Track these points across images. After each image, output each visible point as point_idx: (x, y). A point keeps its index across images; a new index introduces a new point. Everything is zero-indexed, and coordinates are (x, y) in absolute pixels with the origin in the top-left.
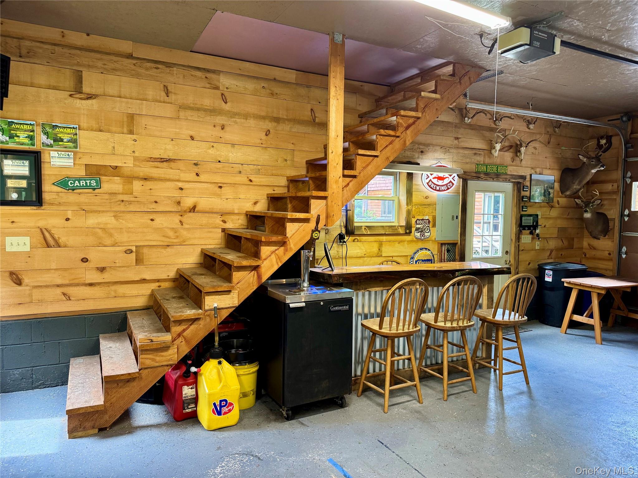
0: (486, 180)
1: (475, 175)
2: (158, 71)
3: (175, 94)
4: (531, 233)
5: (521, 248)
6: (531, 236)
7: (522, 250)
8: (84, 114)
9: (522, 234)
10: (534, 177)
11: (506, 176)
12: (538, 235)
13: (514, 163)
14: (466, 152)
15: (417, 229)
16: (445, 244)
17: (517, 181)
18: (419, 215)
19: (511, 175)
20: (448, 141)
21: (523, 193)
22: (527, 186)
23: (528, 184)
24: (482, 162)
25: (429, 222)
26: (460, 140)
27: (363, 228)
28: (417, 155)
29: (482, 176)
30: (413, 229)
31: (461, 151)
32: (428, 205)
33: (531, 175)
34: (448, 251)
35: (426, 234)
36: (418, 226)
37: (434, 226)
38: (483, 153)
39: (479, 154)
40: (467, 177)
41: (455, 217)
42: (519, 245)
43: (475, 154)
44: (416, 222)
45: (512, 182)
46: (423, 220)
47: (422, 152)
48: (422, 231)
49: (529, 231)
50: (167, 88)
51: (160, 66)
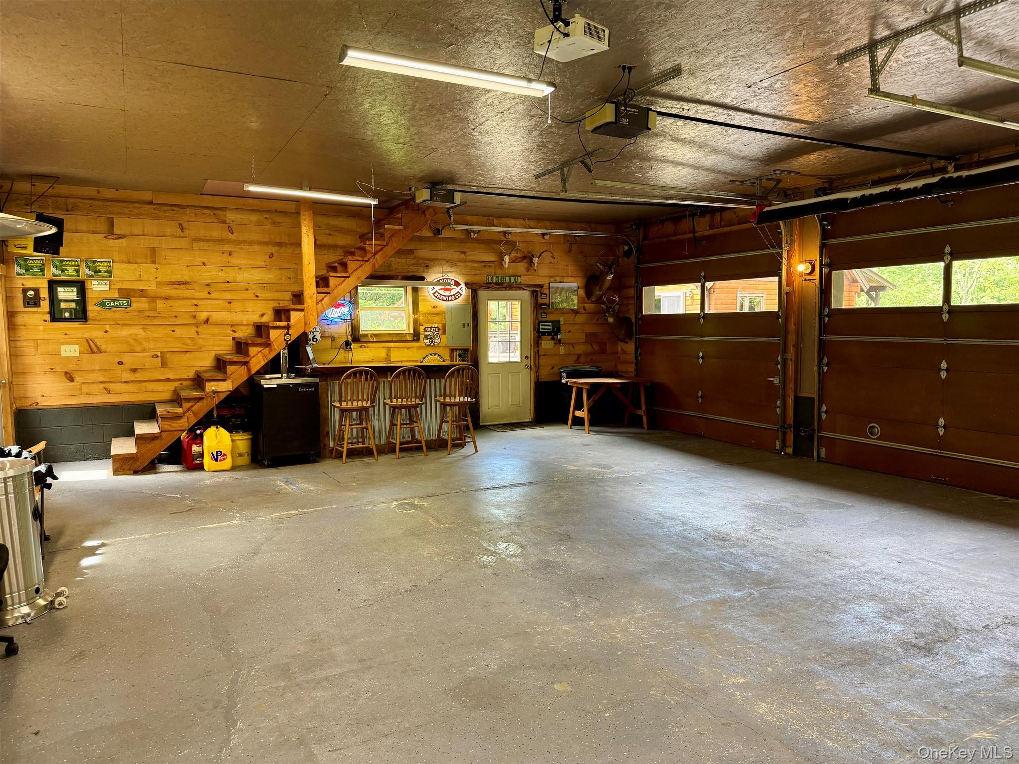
0: (497, 290)
1: (485, 285)
2: (174, 212)
3: (188, 229)
4: (553, 339)
5: (542, 353)
6: (553, 342)
7: (544, 355)
8: (116, 251)
9: (542, 339)
10: (552, 285)
11: (520, 286)
12: (560, 341)
13: (529, 273)
14: (474, 264)
15: (426, 336)
16: (456, 350)
17: (532, 289)
18: (427, 323)
19: (525, 284)
20: (456, 255)
21: (540, 301)
22: (546, 294)
23: (547, 292)
24: (493, 274)
25: (439, 329)
26: (467, 254)
27: (369, 335)
28: (422, 269)
29: (493, 286)
30: (422, 337)
31: (469, 264)
32: (437, 314)
33: (549, 283)
34: (460, 355)
35: (436, 341)
36: (427, 333)
37: (444, 332)
38: (493, 265)
39: (489, 266)
40: (477, 288)
41: (466, 325)
42: (538, 350)
43: (485, 266)
44: (425, 329)
45: (529, 291)
46: (432, 327)
47: (427, 266)
48: (431, 338)
49: (550, 337)
50: (181, 225)
51: (175, 209)
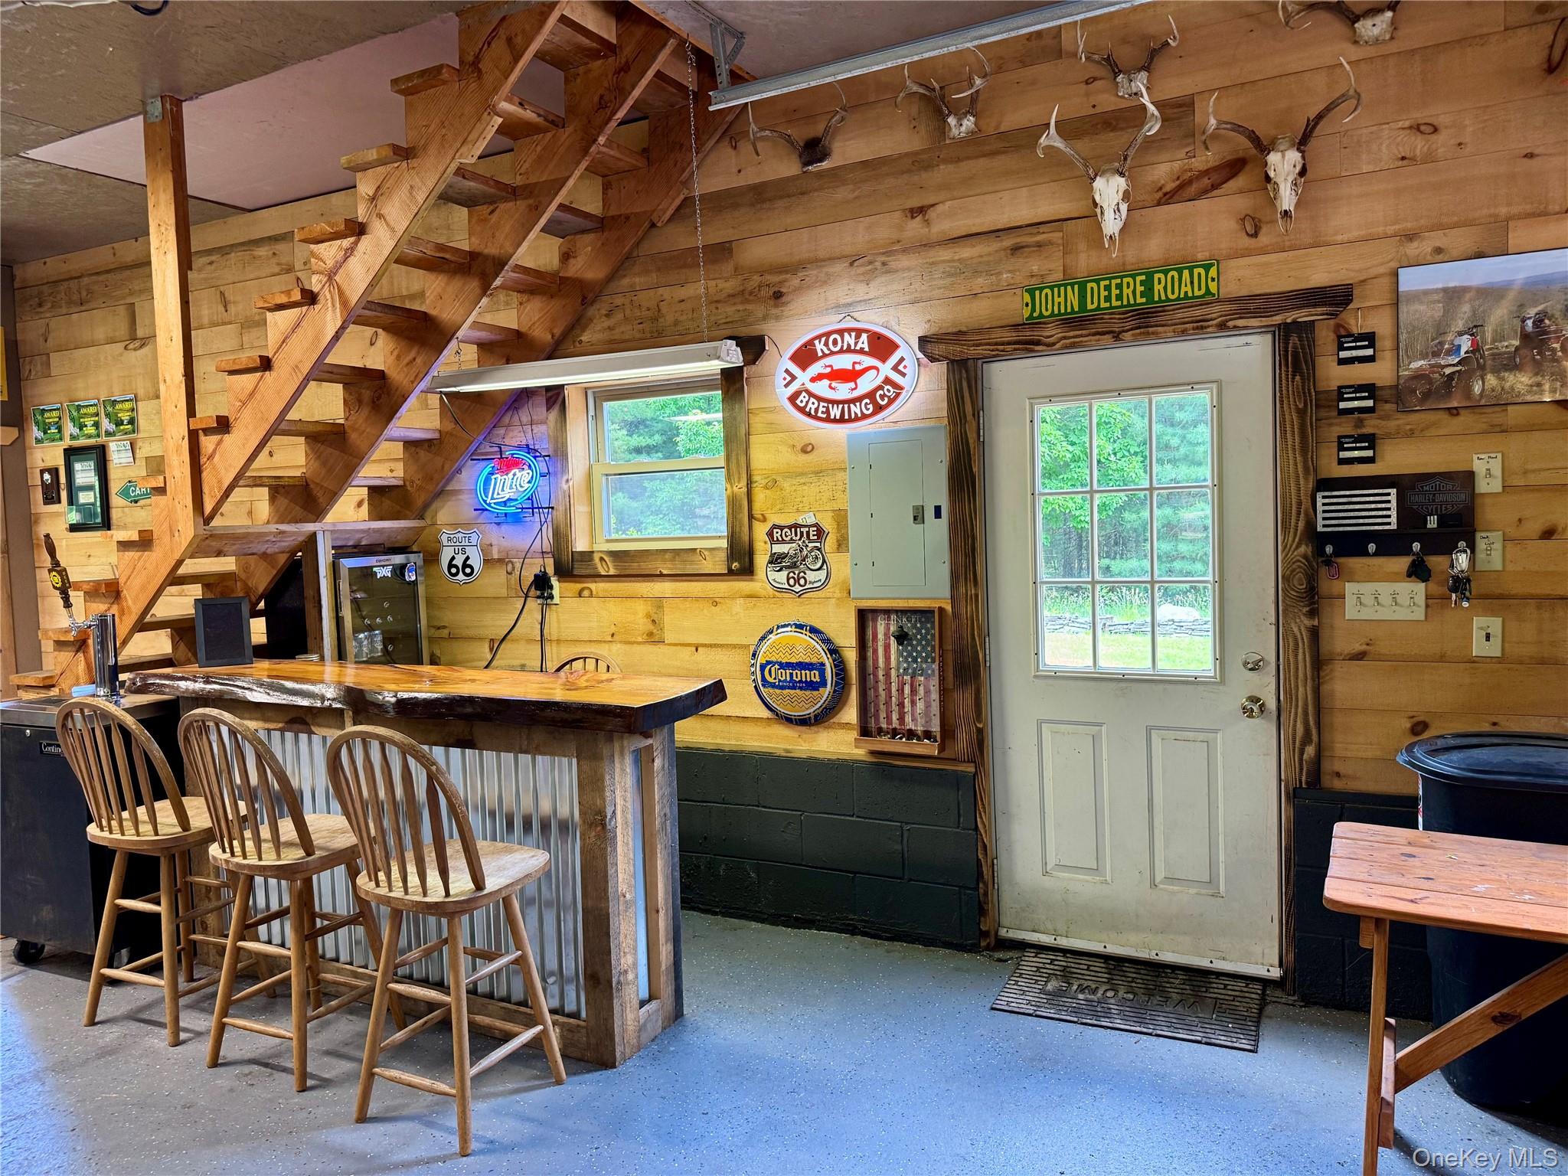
4: (1418, 571)
12: (1460, 585)
13: (1264, 239)
15: (776, 560)
16: (887, 612)
18: (781, 511)
25: (820, 533)
27: (596, 557)
28: (758, 310)
29: (1052, 332)
30: (761, 560)
31: (945, 254)
32: (817, 473)
33: (1395, 275)
34: (902, 637)
35: (811, 576)
36: (778, 549)
37: (842, 545)
39: (1039, 245)
40: (973, 352)
41: (930, 513)
42: (1315, 634)
44: (770, 534)
45: (1263, 330)
46: (796, 526)
47: (778, 296)
48: (794, 566)
